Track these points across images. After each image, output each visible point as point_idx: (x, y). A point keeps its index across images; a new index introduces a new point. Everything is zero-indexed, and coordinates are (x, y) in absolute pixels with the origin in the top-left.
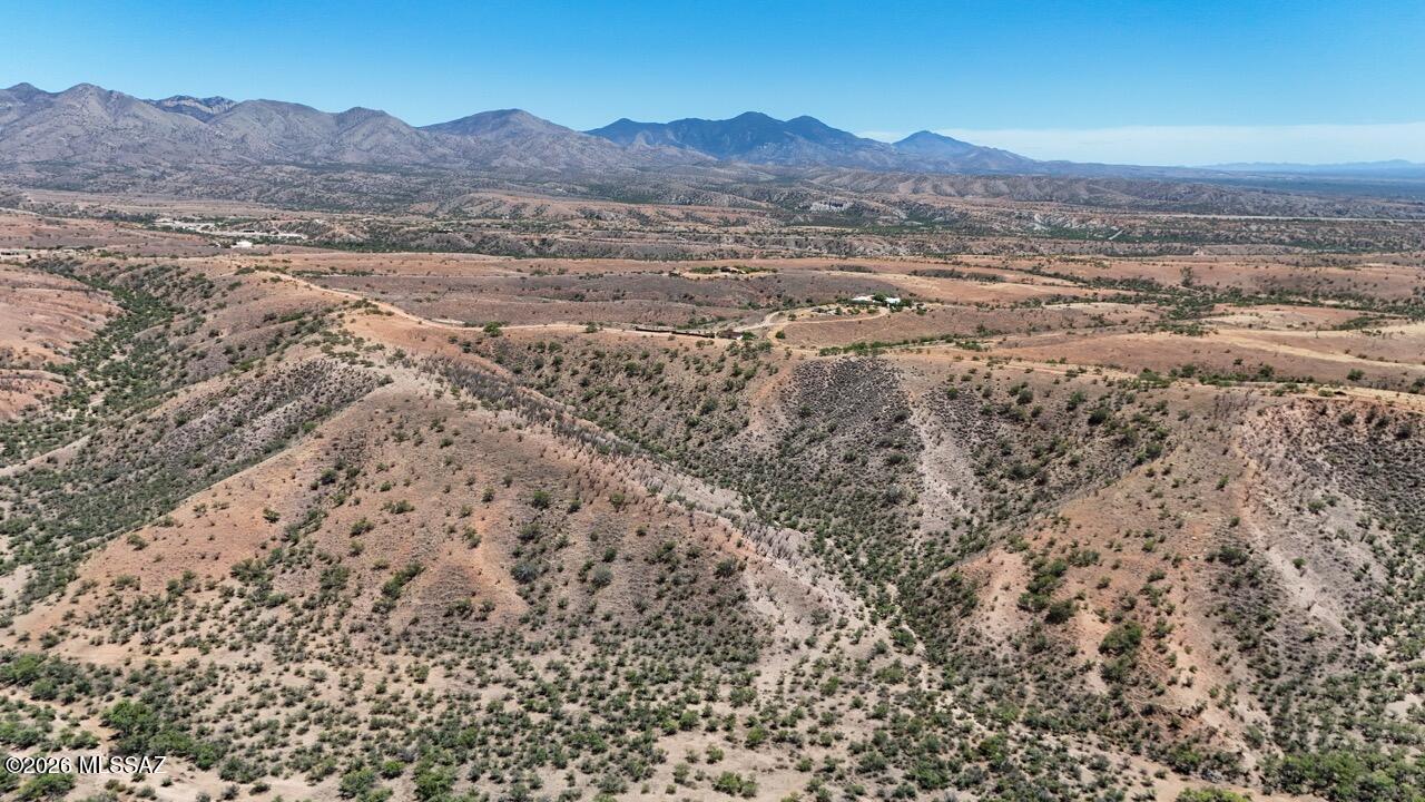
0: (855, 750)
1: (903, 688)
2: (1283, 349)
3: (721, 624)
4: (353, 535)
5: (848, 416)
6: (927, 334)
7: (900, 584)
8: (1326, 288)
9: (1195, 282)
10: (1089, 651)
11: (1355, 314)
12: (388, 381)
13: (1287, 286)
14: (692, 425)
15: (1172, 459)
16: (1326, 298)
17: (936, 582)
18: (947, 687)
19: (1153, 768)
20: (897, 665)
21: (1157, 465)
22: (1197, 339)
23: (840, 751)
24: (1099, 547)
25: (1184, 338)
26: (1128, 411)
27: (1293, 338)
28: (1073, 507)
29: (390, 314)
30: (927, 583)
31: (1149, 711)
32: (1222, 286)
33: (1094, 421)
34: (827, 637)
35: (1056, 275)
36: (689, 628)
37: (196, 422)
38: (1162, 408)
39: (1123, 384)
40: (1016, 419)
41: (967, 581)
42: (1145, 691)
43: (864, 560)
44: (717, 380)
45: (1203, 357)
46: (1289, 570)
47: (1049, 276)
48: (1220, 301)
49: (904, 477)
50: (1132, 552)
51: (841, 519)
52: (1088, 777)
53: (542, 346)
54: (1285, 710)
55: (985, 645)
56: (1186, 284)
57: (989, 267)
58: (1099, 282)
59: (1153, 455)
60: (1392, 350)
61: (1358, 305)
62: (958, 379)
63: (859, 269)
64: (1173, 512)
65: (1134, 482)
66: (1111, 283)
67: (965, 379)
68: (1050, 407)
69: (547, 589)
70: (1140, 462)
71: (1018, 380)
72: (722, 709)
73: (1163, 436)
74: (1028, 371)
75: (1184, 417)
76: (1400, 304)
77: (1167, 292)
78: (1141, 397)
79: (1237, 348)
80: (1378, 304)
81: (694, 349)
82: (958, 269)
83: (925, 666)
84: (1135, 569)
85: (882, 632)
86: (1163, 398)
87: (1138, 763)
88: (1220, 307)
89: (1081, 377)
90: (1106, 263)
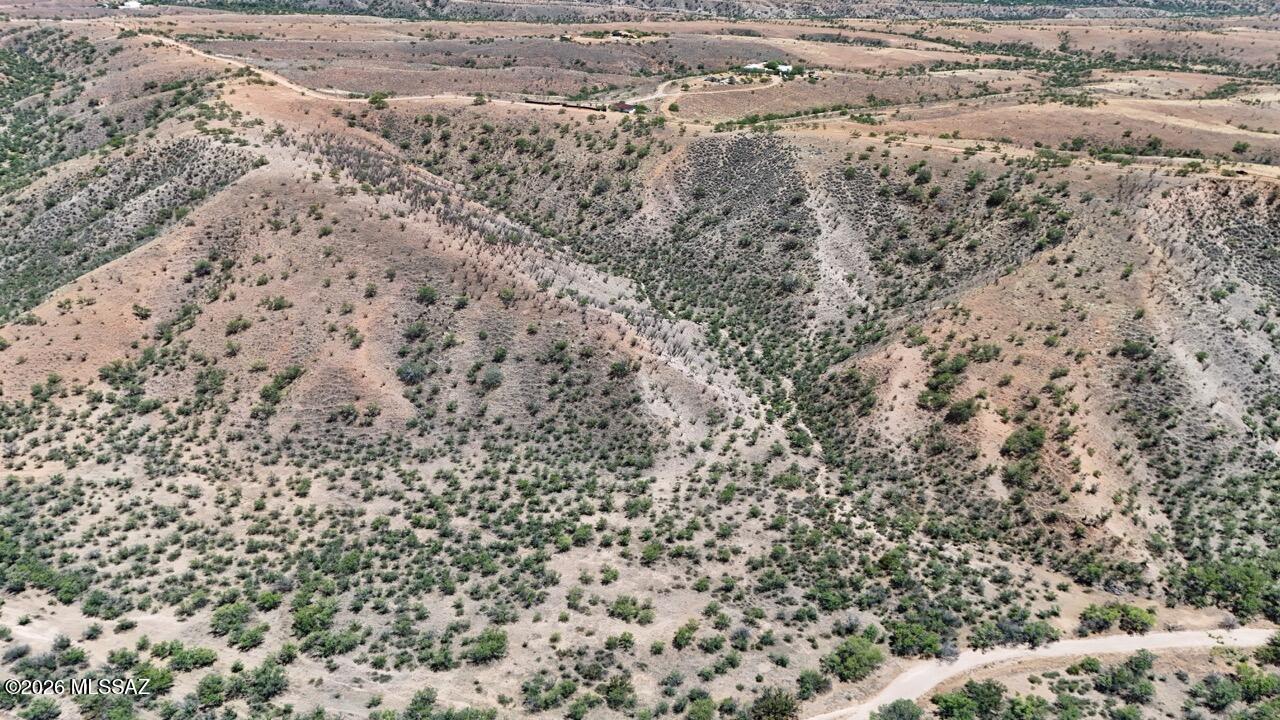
0: (753, 566)
1: (800, 495)
2: (1172, 121)
3: (615, 428)
4: (229, 333)
5: (743, 197)
6: (819, 105)
7: (796, 379)
8: (1195, 53)
9: (1071, 46)
10: (991, 456)
11: (1224, 80)
12: (262, 162)
13: (1158, 51)
14: (584, 206)
15: (1074, 245)
16: (1194, 62)
17: (832, 378)
18: (845, 492)
19: (1057, 579)
20: (794, 469)
21: (1059, 252)
22: (1087, 110)
23: (738, 567)
24: (999, 341)
25: (1073, 109)
26: (1028, 192)
27: (1177, 107)
28: (974, 296)
29: (272, 84)
30: (822, 378)
31: (1051, 519)
32: (1098, 50)
33: (993, 202)
34: (722, 439)
35: (938, 40)
36: (583, 430)
37: (65, 205)
38: (1063, 189)
39: (1022, 162)
40: (913, 200)
41: (864, 377)
42: (1048, 498)
43: (758, 353)
44: (610, 158)
45: (1092, 129)
46: (1192, 365)
47: (931, 40)
48: (1095, 66)
49: (799, 263)
50: (1034, 347)
51: (736, 308)
52: (991, 592)
53: (428, 120)
54: (1185, 512)
55: (883, 447)
56: (1063, 48)
57: (873, 31)
58: (979, 47)
59: (1054, 240)
60: (1271, 120)
61: (1225, 70)
62: (856, 157)
63: (748, 33)
64: (1076, 303)
65: (1035, 270)
66: (990, 48)
67: (863, 158)
68: (948, 187)
69: (435, 391)
70: (1040, 248)
71: (916, 157)
72: (616, 520)
73: (1063, 220)
74: (926, 149)
75: (1087, 199)
76: (1264, 69)
77: (1044, 57)
78: (1041, 177)
79: (1126, 119)
80: (1243, 70)
81: (586, 123)
82: (844, 33)
83: (823, 469)
84: (1037, 365)
85: (778, 432)
86: (1064, 178)
87: (1041, 573)
88: (1097, 73)
89: (980, 156)
90: (986, 27)
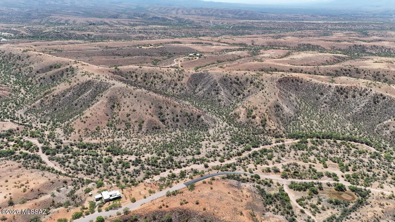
0: (230, 140)
1: (233, 131)
2: (278, 64)
3: (200, 125)
4: (127, 116)
5: (205, 85)
6: (208, 63)
7: (225, 115)
8: (281, 44)
9: (254, 43)
10: (259, 123)
11: (287, 51)
12: (114, 85)
13: (273, 44)
14: (173, 88)
15: (266, 89)
16: (281, 47)
17: (231, 114)
18: (239, 130)
19: (271, 138)
20: (230, 128)
21: (263, 91)
22: (262, 63)
23: (227, 141)
24: (257, 106)
25: (260, 63)
26: (256, 81)
27: (279, 61)
28: (251, 99)
29: (88, 65)
30: (230, 115)
31: (270, 130)
32: (260, 45)
33: (251, 83)
34: (217, 125)
35: (224, 43)
36: (195, 126)
38: (262, 80)
39: (254, 75)
40: (237, 83)
41: (237, 113)
42: (268, 127)
43: (217, 112)
44: (175, 78)
45: (264, 67)
46: (286, 107)
47: (223, 43)
48: (260, 49)
49: (220, 96)
50: (262, 106)
51: (210, 105)
52: (263, 140)
53: (130, 72)
54: (287, 128)
55: (243, 123)
56: (253, 44)
57: (208, 40)
58: (234, 44)
59: (263, 89)
60: (296, 62)
61: (287, 48)
62: (225, 76)
64: (267, 99)
65: (260, 94)
66: (236, 45)
67: (226, 76)
68: (242, 80)
69: (168, 122)
70: (260, 90)
71: (236, 75)
72: (207, 137)
73: (263, 85)
74: (237, 74)
75: (266, 82)
76: (295, 48)
77: (249, 47)
78: (258, 78)
79: (270, 64)
80: (291, 48)
81: (167, 71)
82: (202, 41)
83: (234, 128)
84: (263, 109)
85: (225, 123)
86: (262, 78)
87: (268, 137)
88: (262, 51)
89: (247, 74)
90: (235, 39)
